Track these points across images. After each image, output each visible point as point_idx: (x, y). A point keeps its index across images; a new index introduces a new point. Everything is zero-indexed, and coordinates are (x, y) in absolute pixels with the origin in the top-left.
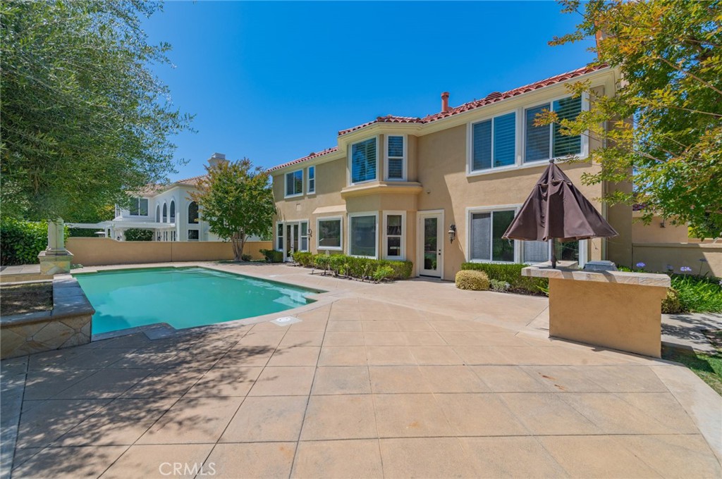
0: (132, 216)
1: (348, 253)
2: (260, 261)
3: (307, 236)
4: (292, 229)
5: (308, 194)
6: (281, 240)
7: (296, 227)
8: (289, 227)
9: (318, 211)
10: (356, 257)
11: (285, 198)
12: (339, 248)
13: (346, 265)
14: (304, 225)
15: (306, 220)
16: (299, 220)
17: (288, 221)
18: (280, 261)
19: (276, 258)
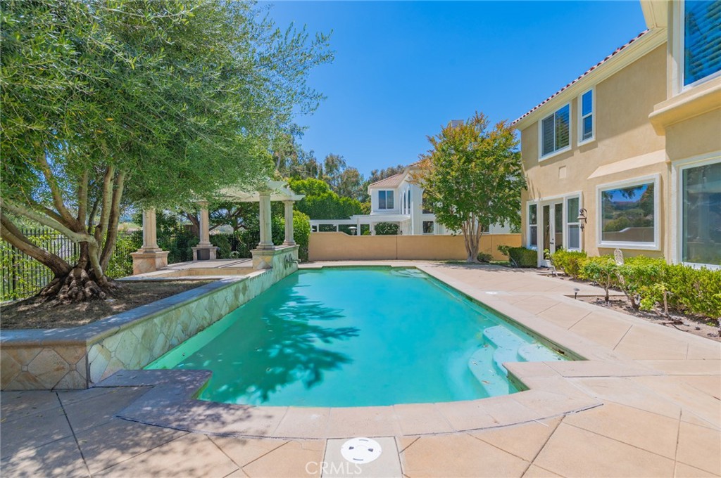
0: (381, 210)
1: (673, 258)
2: (501, 264)
3: (579, 223)
4: (552, 211)
5: (579, 144)
6: (534, 230)
7: (559, 208)
8: (546, 209)
9: (601, 172)
10: (697, 267)
11: (540, 160)
12: (653, 246)
13: (662, 287)
14: (573, 202)
15: (576, 193)
16: (563, 196)
17: (545, 198)
18: (533, 266)
19: (526, 261)
